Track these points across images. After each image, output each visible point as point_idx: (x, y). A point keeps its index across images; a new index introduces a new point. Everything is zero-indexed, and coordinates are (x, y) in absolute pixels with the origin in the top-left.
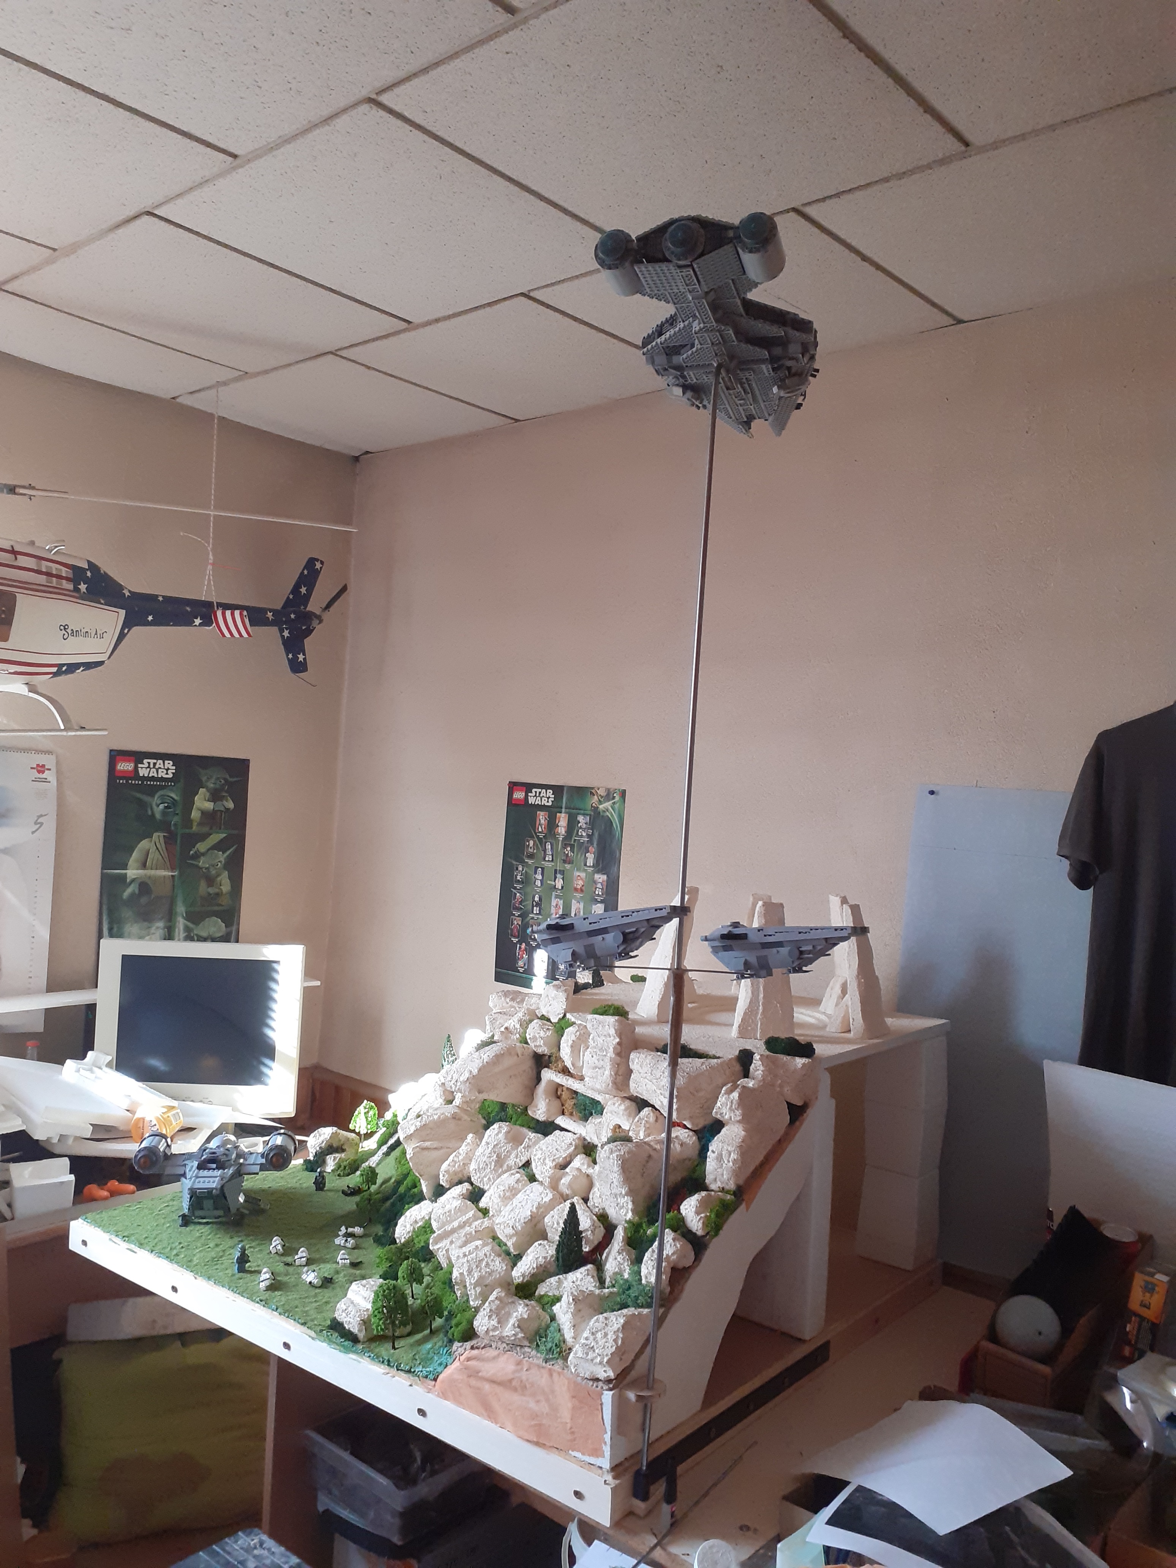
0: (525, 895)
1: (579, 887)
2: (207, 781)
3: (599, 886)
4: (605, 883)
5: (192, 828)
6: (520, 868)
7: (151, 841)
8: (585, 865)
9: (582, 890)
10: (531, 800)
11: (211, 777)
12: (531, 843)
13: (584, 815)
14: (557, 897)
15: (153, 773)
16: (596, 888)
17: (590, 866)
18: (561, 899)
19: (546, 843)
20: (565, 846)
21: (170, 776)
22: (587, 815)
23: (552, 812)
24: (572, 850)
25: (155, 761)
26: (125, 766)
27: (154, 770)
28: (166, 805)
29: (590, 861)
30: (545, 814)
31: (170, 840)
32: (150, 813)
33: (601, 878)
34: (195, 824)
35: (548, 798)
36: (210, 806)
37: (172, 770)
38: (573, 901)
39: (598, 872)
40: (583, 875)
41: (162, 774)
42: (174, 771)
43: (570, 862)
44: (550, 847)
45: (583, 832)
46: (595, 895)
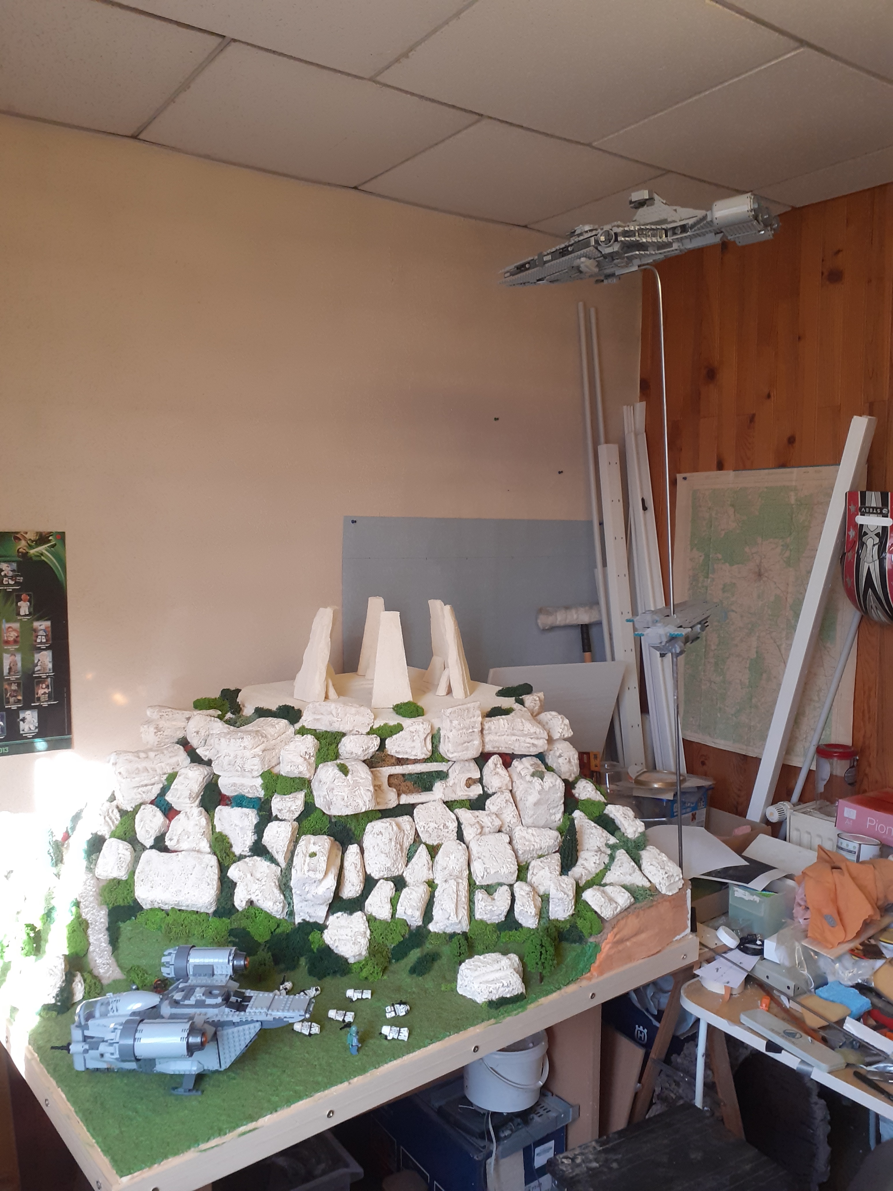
1: (12, 639)
3: (41, 633)
4: (50, 629)
8: (18, 614)
9: (15, 642)
13: (7, 562)
16: (37, 637)
17: (26, 615)
22: (14, 562)
29: (24, 610)
33: (43, 625)
38: (5, 655)
39: (38, 619)
40: (16, 625)
45: (10, 581)
46: (35, 643)
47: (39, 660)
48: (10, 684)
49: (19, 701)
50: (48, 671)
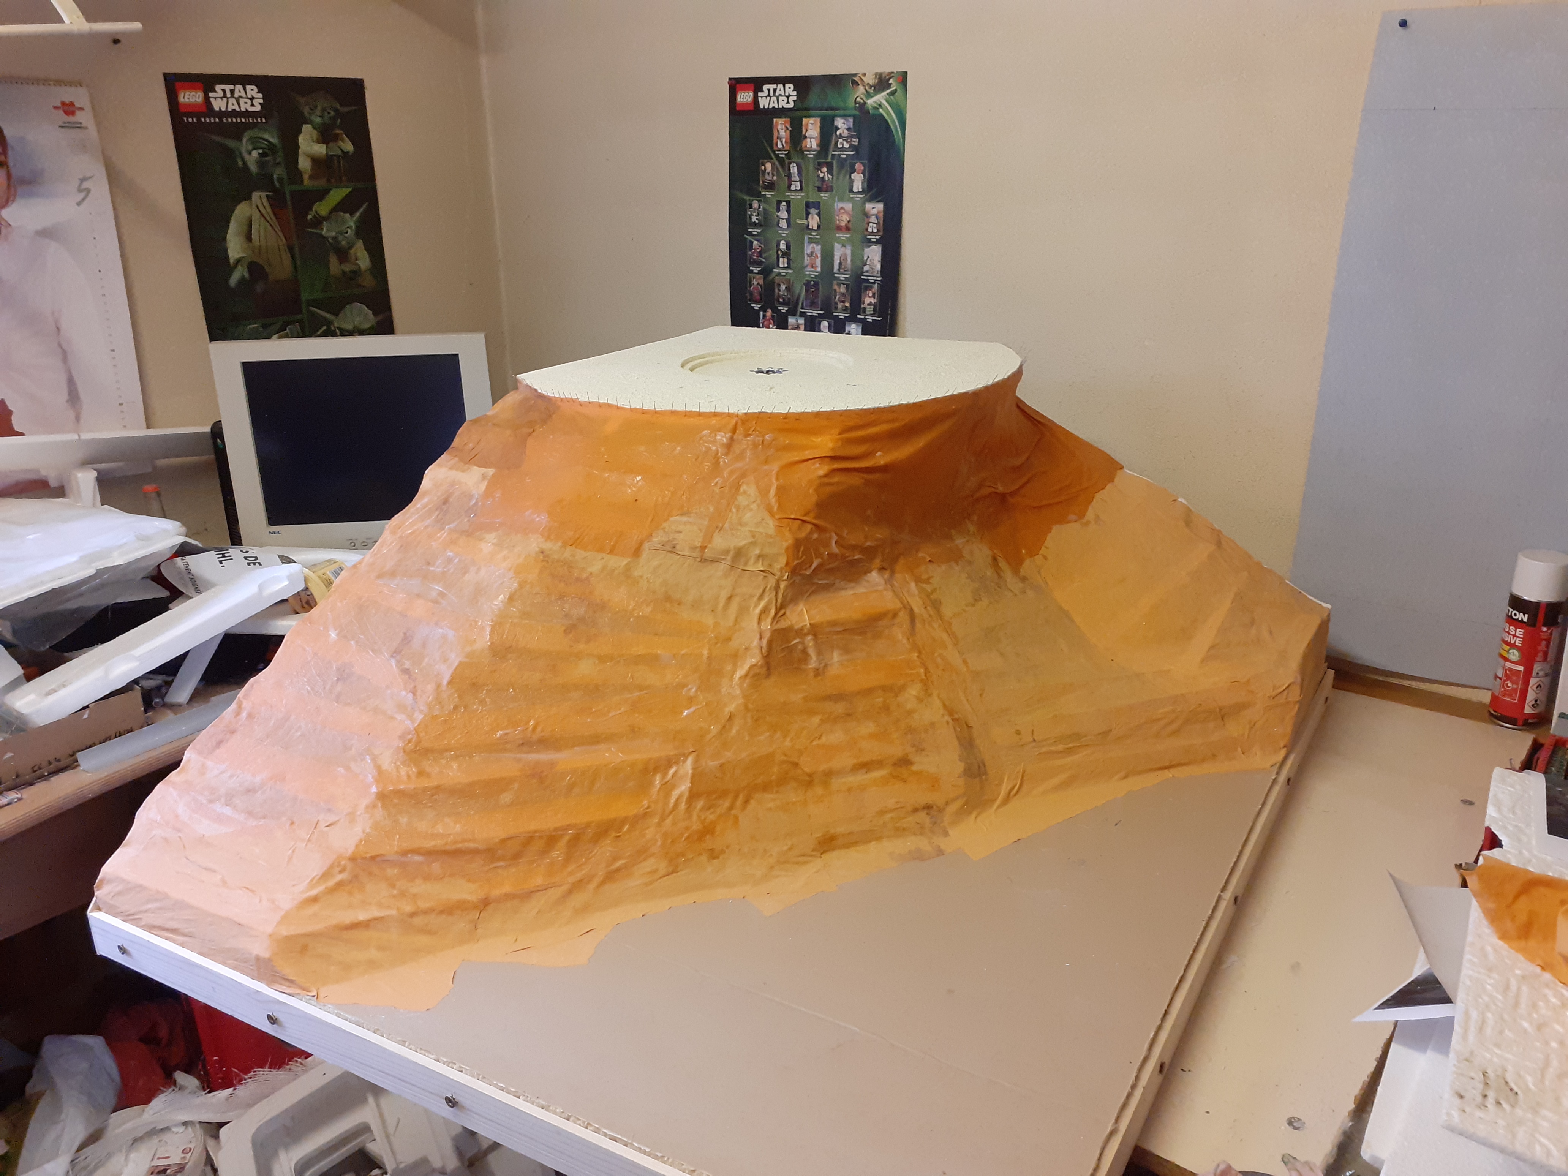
0: (766, 242)
1: (843, 224)
2: (310, 114)
3: (873, 219)
4: (881, 215)
5: (302, 182)
6: (755, 205)
7: (251, 205)
8: (851, 191)
9: (848, 229)
10: (763, 103)
11: (316, 107)
12: (769, 166)
13: (844, 116)
14: (811, 241)
15: (233, 106)
16: (868, 223)
17: (859, 193)
18: (817, 243)
19: (790, 163)
20: (819, 166)
21: (258, 108)
22: (849, 116)
23: (795, 118)
24: (830, 171)
25: (232, 87)
26: (190, 97)
27: (234, 101)
28: (261, 151)
29: (858, 186)
30: (785, 122)
31: (276, 201)
32: (240, 163)
33: (876, 208)
34: (306, 177)
35: (788, 97)
36: (320, 149)
37: (259, 99)
38: (836, 245)
39: (871, 200)
40: (848, 206)
41: (245, 106)
42: (261, 101)
43: (829, 189)
44: (796, 169)
45: (845, 143)
46: (867, 233)
47: (868, 257)
48: (839, 285)
49: (845, 310)
50: (875, 274)
